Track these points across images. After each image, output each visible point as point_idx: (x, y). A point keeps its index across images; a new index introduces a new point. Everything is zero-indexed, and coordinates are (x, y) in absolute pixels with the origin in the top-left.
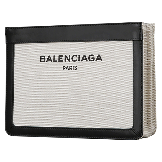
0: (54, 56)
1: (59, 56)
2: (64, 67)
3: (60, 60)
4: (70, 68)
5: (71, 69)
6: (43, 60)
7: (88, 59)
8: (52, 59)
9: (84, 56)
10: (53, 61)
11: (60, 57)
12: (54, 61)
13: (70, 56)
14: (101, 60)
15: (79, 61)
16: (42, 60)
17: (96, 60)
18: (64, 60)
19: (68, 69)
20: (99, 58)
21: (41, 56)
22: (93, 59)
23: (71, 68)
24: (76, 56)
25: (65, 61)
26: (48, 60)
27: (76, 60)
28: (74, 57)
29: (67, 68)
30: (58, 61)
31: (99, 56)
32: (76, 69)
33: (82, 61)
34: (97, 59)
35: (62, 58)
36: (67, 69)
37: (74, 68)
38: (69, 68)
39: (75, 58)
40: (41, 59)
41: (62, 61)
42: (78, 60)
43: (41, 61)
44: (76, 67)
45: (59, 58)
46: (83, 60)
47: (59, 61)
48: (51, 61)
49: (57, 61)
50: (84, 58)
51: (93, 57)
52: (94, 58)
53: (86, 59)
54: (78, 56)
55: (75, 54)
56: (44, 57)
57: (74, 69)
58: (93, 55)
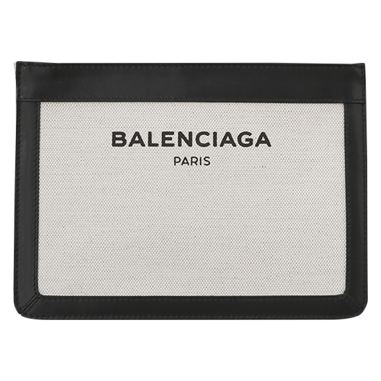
0: (150, 134)
1: (164, 134)
2: (177, 160)
3: (167, 142)
4: (192, 162)
5: (195, 163)
6: (121, 142)
7: (236, 141)
8: (146, 141)
9: (228, 134)
10: (147, 146)
11: (166, 136)
12: (150, 144)
13: (190, 134)
14: (269, 145)
15: (215, 145)
16: (117, 142)
17: (257, 145)
18: (176, 144)
19: (187, 163)
20: (264, 139)
21: (114, 134)
22: (248, 143)
23: (195, 161)
24: (207, 134)
25: (180, 145)
26: (133, 142)
27: (208, 144)
28: (201, 137)
29: (185, 161)
30: (160, 144)
31: (263, 134)
32: (207, 163)
33: (222, 145)
34: (260, 142)
35: (171, 139)
36: (183, 163)
37: (203, 161)
38: (190, 162)
39: (203, 139)
40: (114, 139)
41: (173, 145)
42: (212, 143)
43: (114, 145)
44: (209, 160)
45: (164, 139)
46: (225, 144)
47: (164, 145)
48: (143, 145)
49: (157, 145)
50: (228, 139)
51: (250, 137)
52: (251, 141)
53: (232, 142)
54: (211, 136)
55: (204, 131)
56: (124, 134)
57: (203, 165)
58: (250, 134)
